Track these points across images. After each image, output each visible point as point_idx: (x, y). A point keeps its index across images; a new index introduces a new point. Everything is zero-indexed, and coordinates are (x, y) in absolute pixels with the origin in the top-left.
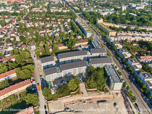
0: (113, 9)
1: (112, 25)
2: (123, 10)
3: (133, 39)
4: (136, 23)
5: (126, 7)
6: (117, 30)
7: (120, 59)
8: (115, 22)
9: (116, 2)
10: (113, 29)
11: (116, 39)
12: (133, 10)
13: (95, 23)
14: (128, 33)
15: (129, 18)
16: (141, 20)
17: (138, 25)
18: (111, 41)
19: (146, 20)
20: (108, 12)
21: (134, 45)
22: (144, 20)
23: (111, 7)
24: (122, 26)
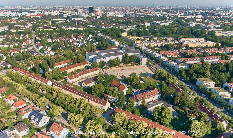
0: (135, 26)
1: (136, 38)
2: (147, 26)
3: (155, 45)
4: (158, 35)
5: (149, 23)
6: (142, 40)
7: (144, 54)
8: (139, 35)
9: (138, 20)
10: (138, 39)
11: (141, 45)
12: (157, 26)
13: (119, 36)
14: (151, 41)
15: (153, 32)
16: (164, 33)
17: (161, 36)
18: (137, 46)
19: (168, 33)
20: (131, 29)
21: (156, 48)
22: (167, 33)
23: (133, 24)
24: (146, 38)
